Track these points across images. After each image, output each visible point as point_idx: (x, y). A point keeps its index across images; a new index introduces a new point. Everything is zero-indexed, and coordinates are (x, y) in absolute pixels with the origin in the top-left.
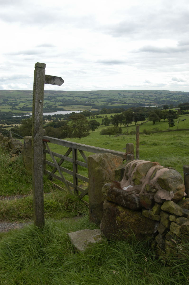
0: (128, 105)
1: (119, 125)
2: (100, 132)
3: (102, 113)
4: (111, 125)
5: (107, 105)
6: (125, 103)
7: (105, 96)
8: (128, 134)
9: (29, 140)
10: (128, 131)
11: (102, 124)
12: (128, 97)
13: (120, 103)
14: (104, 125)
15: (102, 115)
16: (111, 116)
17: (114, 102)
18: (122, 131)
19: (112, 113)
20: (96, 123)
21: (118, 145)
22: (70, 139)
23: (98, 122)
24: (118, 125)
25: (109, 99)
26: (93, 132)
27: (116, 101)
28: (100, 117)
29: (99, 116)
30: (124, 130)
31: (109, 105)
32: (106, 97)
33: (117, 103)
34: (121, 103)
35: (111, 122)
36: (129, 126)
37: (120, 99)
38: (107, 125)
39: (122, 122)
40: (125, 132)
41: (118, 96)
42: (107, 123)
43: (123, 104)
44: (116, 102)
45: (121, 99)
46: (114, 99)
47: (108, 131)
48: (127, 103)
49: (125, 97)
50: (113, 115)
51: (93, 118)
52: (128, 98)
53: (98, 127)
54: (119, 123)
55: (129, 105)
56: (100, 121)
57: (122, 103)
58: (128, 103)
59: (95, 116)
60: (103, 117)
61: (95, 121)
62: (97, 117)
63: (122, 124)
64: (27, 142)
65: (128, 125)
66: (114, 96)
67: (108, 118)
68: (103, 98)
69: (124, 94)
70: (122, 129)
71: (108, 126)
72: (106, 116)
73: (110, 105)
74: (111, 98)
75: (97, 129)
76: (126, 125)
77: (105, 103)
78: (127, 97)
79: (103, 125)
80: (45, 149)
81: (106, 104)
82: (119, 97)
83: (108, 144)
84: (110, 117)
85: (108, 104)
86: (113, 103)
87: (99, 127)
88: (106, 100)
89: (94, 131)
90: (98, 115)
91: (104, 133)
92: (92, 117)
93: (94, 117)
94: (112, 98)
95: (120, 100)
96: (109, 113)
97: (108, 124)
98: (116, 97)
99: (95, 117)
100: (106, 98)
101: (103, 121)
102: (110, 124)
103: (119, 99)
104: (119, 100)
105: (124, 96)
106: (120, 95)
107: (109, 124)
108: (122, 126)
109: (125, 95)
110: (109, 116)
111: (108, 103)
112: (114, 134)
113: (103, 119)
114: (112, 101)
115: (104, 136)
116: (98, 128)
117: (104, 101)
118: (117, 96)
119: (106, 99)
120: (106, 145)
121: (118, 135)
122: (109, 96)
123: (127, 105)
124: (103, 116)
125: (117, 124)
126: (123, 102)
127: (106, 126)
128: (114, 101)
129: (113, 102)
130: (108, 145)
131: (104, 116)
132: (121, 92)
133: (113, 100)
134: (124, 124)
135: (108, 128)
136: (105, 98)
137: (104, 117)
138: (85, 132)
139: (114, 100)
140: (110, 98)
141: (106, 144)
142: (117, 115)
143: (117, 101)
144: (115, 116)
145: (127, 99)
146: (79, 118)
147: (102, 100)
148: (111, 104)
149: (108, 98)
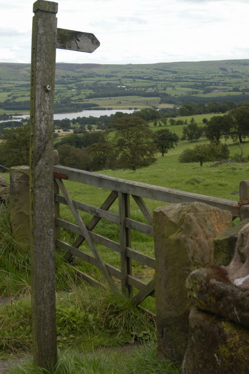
0: (243, 94)
1: (223, 141)
2: (180, 157)
3: (183, 113)
4: (204, 141)
5: (194, 95)
6: (236, 90)
7: (190, 74)
8: (243, 161)
9: (21, 175)
10: (242, 154)
11: (183, 139)
12: (243, 75)
13: (224, 90)
14: (189, 140)
15: (183, 119)
16: (205, 121)
17: (211, 87)
18: (229, 153)
19: (205, 112)
20: (170, 136)
21: (220, 185)
22: (113, 171)
23: (175, 134)
24: (219, 140)
25: (200, 82)
26: (163, 155)
27: (215, 85)
28: (180, 123)
29: (176, 119)
30: (233, 152)
31: (198, 95)
32: (192, 76)
33: (217, 91)
34: (225, 89)
35: (204, 133)
36: (244, 142)
37: (223, 80)
38: (195, 140)
39: (228, 134)
40: (236, 155)
41: (221, 73)
42: (194, 136)
43: (232, 91)
44: (216, 89)
45: (227, 80)
46: (211, 81)
47: (197, 154)
48: (240, 89)
49: (236, 77)
50: (209, 117)
51: (163, 124)
52: (242, 78)
53: (174, 145)
54: (223, 136)
55: (246, 93)
56: (178, 131)
57: (229, 91)
58: (244, 91)
59: (167, 121)
60: (186, 123)
61: (167, 131)
62: (173, 123)
63: (230, 137)
64: (17, 180)
65: (243, 140)
66: (211, 75)
67: (196, 124)
68: (185, 80)
69: (234, 70)
70: (229, 148)
71: (198, 141)
72: (192, 120)
73: (201, 95)
74: (204, 79)
75: (172, 149)
76: (238, 140)
77: (190, 90)
78: (241, 75)
79: (186, 141)
80: (59, 194)
81: (193, 93)
82: (222, 76)
83: (198, 182)
84: (202, 122)
85: (196, 93)
86: (209, 91)
87: (176, 145)
88: (193, 84)
89: (166, 153)
90: (173, 119)
91: (188, 158)
92: (161, 122)
93: (165, 123)
94: (206, 78)
95: (224, 82)
96: (200, 114)
97: (197, 139)
98: (215, 76)
99: (168, 123)
100: (193, 79)
101: (185, 130)
102: (201, 138)
103: (221, 82)
104: (223, 83)
105: (235, 74)
106: (224, 72)
107: (199, 138)
108: (230, 141)
109: (235, 72)
110: (199, 119)
111: (198, 90)
112: (210, 161)
113: (186, 126)
114: (205, 86)
115: (189, 164)
116: (174, 148)
117: (187, 87)
118: (216, 74)
119: (192, 80)
120: (193, 184)
121: (221, 163)
122: (198, 75)
123: (241, 93)
124: (185, 121)
125: (218, 138)
126: (231, 89)
127: (191, 142)
128: (211, 85)
129: (208, 87)
130: (197, 184)
131: (188, 119)
132: (227, 63)
133: (209, 82)
134: (232, 138)
135: (197, 146)
136: (191, 78)
137: (189, 123)
138: (145, 157)
139: (211, 84)
140: (201, 79)
141: (193, 182)
142: (218, 117)
143: (218, 85)
144: (212, 119)
145: (240, 80)
146: (132, 126)
147: (183, 83)
148: (204, 93)
149: (197, 79)
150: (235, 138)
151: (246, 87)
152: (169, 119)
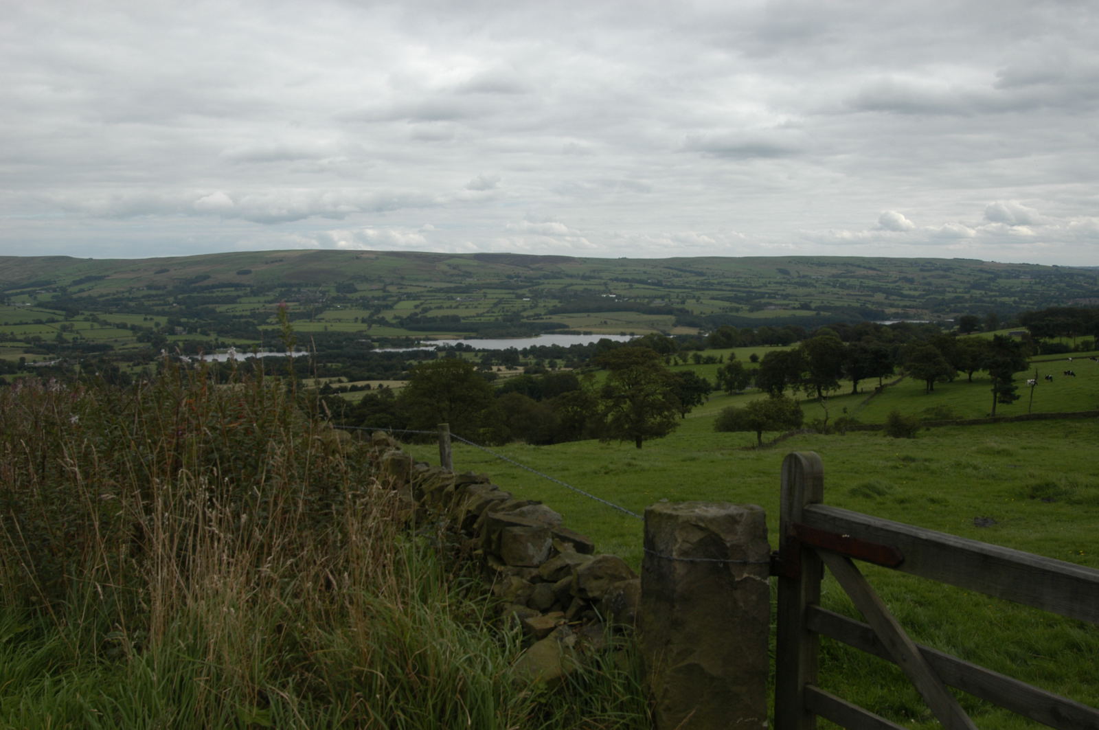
0: (818, 314)
1: (788, 393)
2: (716, 421)
3: (715, 343)
4: (754, 393)
5: (734, 314)
6: (805, 307)
7: (728, 278)
8: (827, 431)
10: (827, 418)
11: (718, 388)
12: (817, 281)
13: (786, 307)
14: (726, 390)
15: (717, 353)
16: (754, 358)
17: (763, 301)
18: (802, 416)
19: (753, 343)
20: (697, 382)
23: (704, 380)
24: (783, 392)
25: (744, 292)
26: (683, 417)
27: (769, 298)
28: (710, 360)
29: (705, 354)
30: (811, 414)
31: (741, 314)
32: (731, 281)
33: (773, 307)
34: (788, 305)
35: (753, 381)
36: (825, 398)
37: (784, 290)
38: (737, 391)
39: (796, 381)
40: (815, 420)
41: (779, 277)
42: (736, 384)
43: (798, 308)
44: (771, 304)
45: (790, 290)
46: (762, 290)
47: (752, 417)
48: (813, 306)
49: (804, 285)
50: (762, 352)
51: (680, 362)
52: (815, 287)
53: (703, 400)
54: (789, 385)
55: (822, 313)
56: (708, 374)
57: (794, 308)
58: (818, 309)
59: (689, 357)
60: (721, 362)
61: (691, 374)
62: (698, 360)
63: (801, 388)
65: (824, 393)
66: (764, 280)
67: (739, 364)
68: (718, 287)
69: (802, 273)
70: (802, 407)
71: (742, 394)
72: (732, 357)
73: (745, 313)
74: (751, 287)
75: (699, 406)
76: (816, 395)
77: (727, 304)
78: (814, 282)
79: (722, 393)
81: (732, 309)
82: (781, 283)
84: (749, 360)
85: (737, 310)
86: (759, 307)
87: (707, 399)
88: (732, 294)
89: (689, 412)
90: (700, 353)
91: (731, 423)
92: (678, 359)
93: (685, 361)
94: (753, 285)
95: (784, 293)
96: (745, 346)
97: (740, 389)
98: (769, 283)
99: (691, 361)
100: (732, 286)
101: (721, 374)
102: (748, 389)
103: (779, 292)
104: (782, 295)
105: (803, 280)
106: (786, 276)
107: (744, 388)
108: (802, 395)
109: (804, 277)
110: (743, 355)
111: (740, 306)
112: (776, 430)
113: (722, 366)
114: (753, 299)
115: (734, 434)
116: (702, 404)
117: (722, 299)
118: (771, 280)
119: (729, 288)
120: (867, 496)
121: (792, 435)
122: (741, 280)
123: (814, 313)
124: (719, 357)
125: (780, 390)
126: (797, 304)
127: (731, 394)
128: (763, 297)
129: (757, 301)
131: (725, 354)
132: (790, 262)
133: (759, 293)
134: (806, 389)
135: (751, 403)
136: (727, 285)
137: (726, 361)
139: (762, 295)
140: (745, 287)
141: (868, 491)
142: (782, 352)
143: (775, 298)
144: (767, 356)
145: (811, 290)
146: (637, 363)
147: (715, 293)
148: (751, 311)
149: (739, 286)
150: (810, 391)
151: (822, 303)
152: (691, 354)
